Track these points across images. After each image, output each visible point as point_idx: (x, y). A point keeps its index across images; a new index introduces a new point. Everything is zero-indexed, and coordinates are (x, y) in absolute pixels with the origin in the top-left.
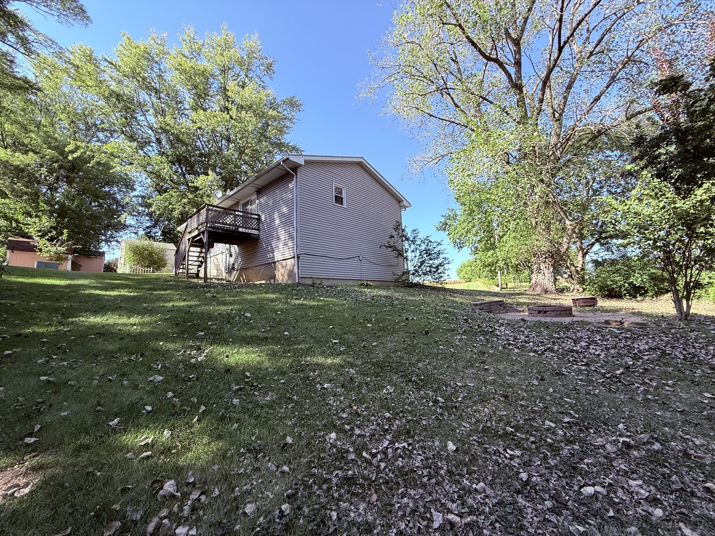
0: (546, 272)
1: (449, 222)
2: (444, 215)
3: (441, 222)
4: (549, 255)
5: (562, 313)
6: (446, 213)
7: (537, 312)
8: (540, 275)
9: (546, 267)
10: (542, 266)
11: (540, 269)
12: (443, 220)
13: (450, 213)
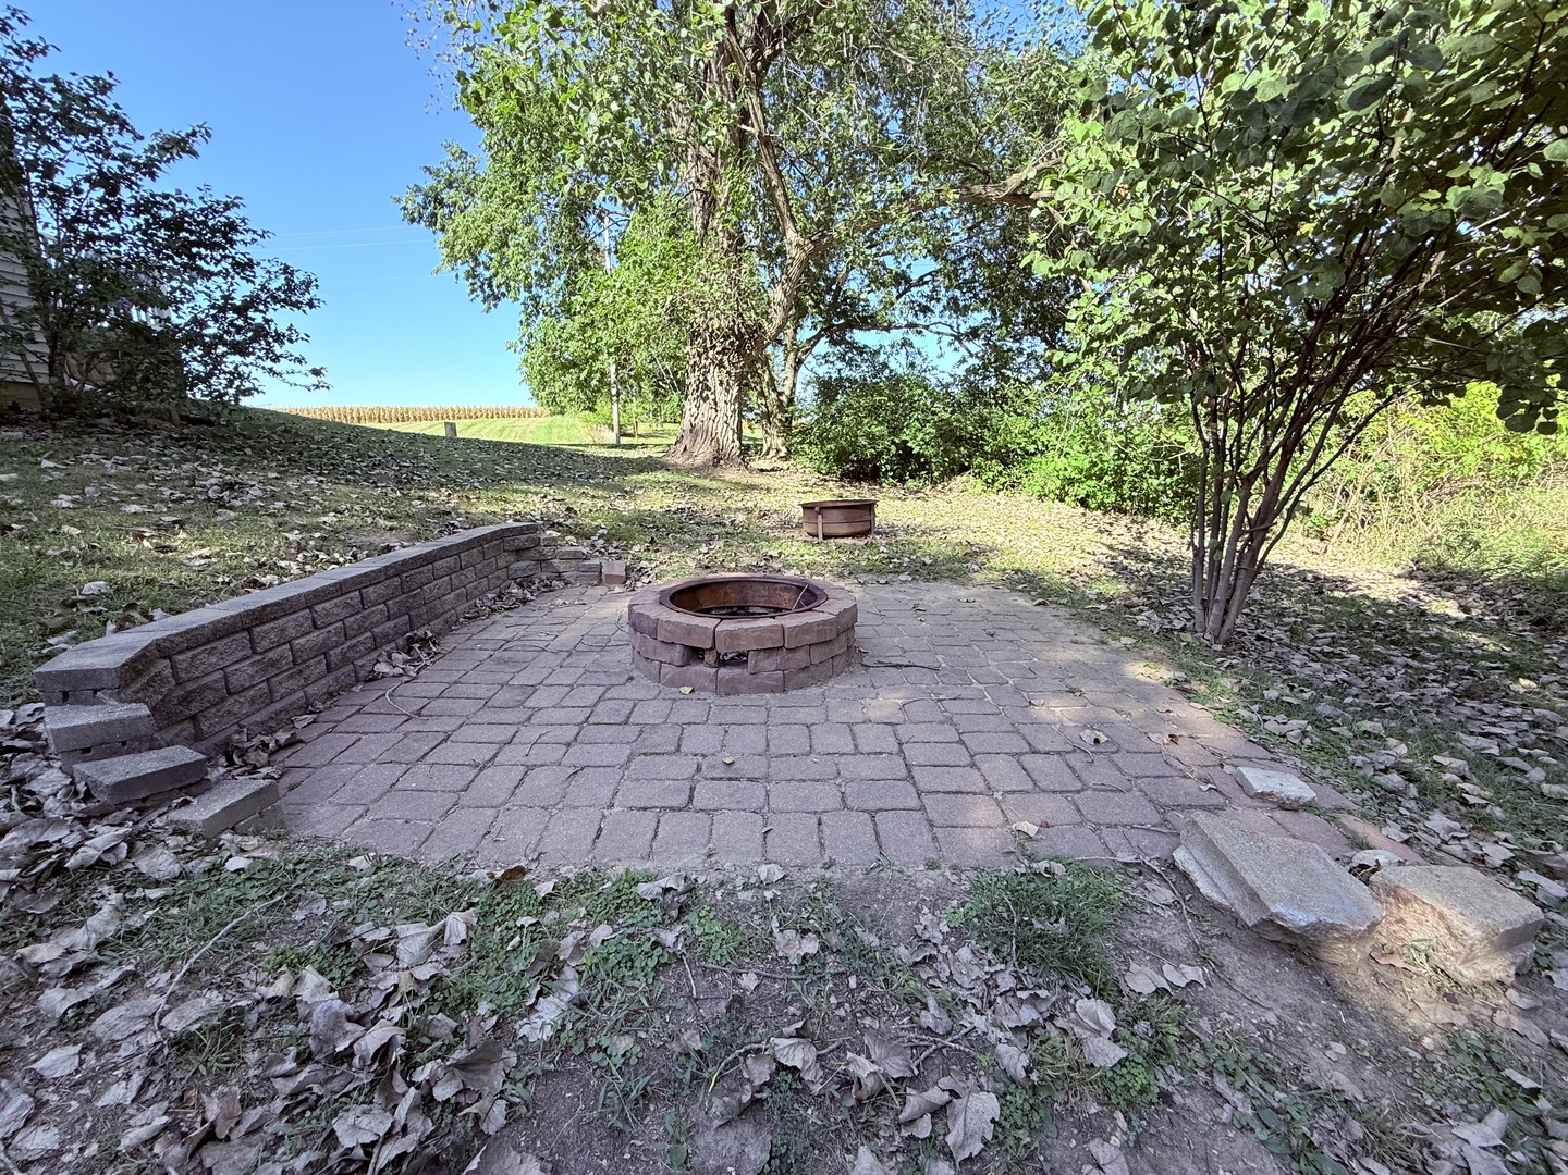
0: (721, 397)
1: (449, 196)
2: (434, 167)
3: (419, 189)
4: (732, 343)
5: (817, 655)
6: (443, 161)
7: (677, 654)
8: (705, 406)
9: (721, 383)
10: (714, 376)
11: (707, 388)
12: (428, 182)
13: (454, 165)
